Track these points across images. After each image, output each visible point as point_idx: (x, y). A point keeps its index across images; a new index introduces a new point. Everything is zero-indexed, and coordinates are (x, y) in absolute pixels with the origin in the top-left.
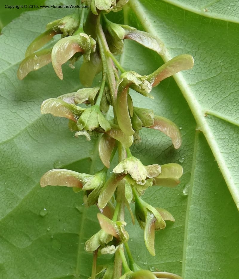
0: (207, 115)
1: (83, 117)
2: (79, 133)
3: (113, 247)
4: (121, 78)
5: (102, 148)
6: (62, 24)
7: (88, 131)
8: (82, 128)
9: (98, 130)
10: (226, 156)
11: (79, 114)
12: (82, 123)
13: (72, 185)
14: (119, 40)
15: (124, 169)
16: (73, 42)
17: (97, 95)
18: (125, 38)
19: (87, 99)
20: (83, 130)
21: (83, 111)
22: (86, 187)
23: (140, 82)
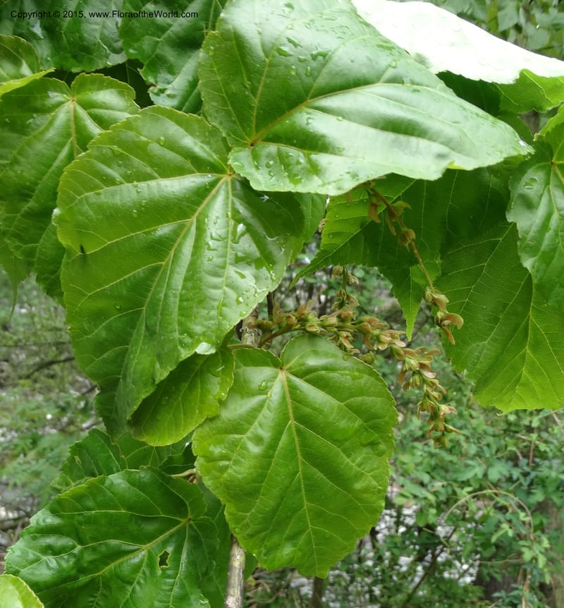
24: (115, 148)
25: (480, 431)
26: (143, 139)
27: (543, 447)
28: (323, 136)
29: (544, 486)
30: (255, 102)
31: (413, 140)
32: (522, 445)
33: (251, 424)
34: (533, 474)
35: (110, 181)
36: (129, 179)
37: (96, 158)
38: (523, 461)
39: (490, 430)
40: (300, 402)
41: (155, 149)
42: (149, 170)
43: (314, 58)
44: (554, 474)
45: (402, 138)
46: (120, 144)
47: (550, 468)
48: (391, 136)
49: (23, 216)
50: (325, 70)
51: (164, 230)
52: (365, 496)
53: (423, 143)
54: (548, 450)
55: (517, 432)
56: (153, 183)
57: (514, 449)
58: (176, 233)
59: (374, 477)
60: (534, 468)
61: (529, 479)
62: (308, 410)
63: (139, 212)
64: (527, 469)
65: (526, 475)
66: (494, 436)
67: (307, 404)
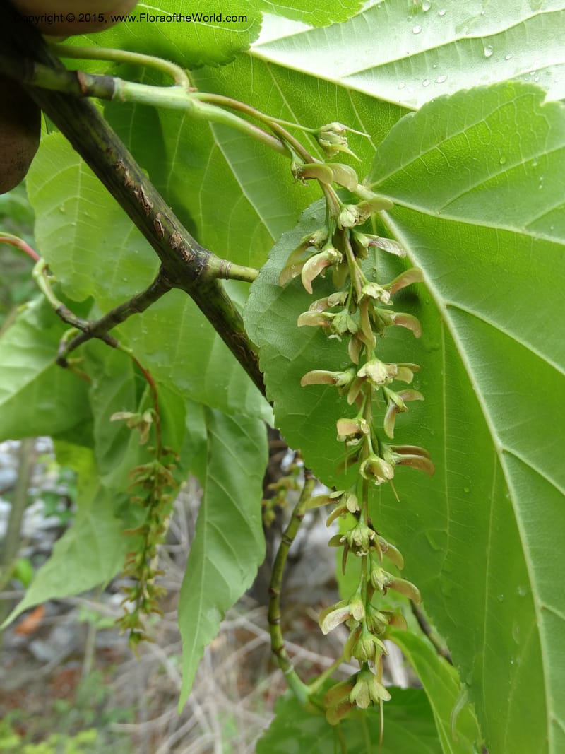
0: (448, 307)
1: (335, 322)
2: (332, 337)
3: (356, 440)
4: (362, 293)
5: (351, 348)
6: (312, 239)
7: (339, 335)
8: (334, 332)
9: (347, 332)
10: (465, 342)
11: (331, 319)
12: (334, 328)
13: (327, 383)
14: (364, 248)
15: (366, 373)
16: (321, 259)
17: (347, 299)
18: (369, 246)
19: (338, 303)
20: (335, 334)
21: (334, 317)
22: (339, 383)
23: (379, 295)
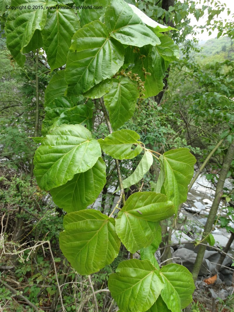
24: (88, 28)
25: (131, 124)
26: (94, 27)
27: (148, 129)
28: (133, 34)
29: (149, 140)
30: (116, 24)
31: (148, 37)
32: (143, 128)
33: (115, 94)
34: (146, 137)
35: (86, 36)
36: (90, 36)
37: (84, 30)
38: (143, 133)
39: (134, 124)
40: (123, 91)
41: (96, 30)
42: (94, 35)
43: (129, 16)
44: (151, 136)
45: (146, 36)
46: (89, 28)
47: (151, 135)
48: (144, 36)
49: (47, 40)
50: (131, 19)
51: (95, 49)
52: (131, 112)
53: (149, 38)
54: (149, 129)
55: (141, 125)
56: (95, 38)
57: (140, 129)
58: (98, 50)
59: (133, 108)
60: (146, 135)
61: (145, 138)
62: (124, 93)
63: (92, 44)
64: (144, 135)
65: (144, 137)
66: (135, 126)
67: (124, 91)
